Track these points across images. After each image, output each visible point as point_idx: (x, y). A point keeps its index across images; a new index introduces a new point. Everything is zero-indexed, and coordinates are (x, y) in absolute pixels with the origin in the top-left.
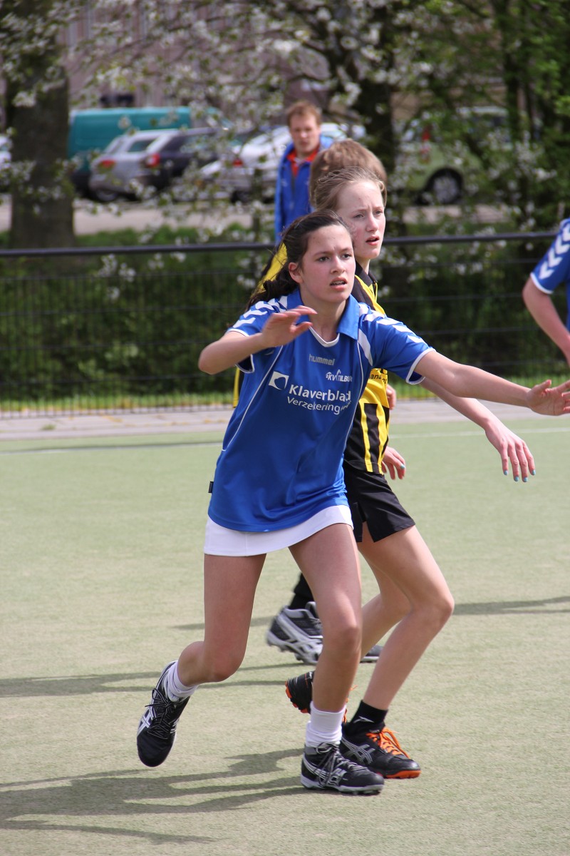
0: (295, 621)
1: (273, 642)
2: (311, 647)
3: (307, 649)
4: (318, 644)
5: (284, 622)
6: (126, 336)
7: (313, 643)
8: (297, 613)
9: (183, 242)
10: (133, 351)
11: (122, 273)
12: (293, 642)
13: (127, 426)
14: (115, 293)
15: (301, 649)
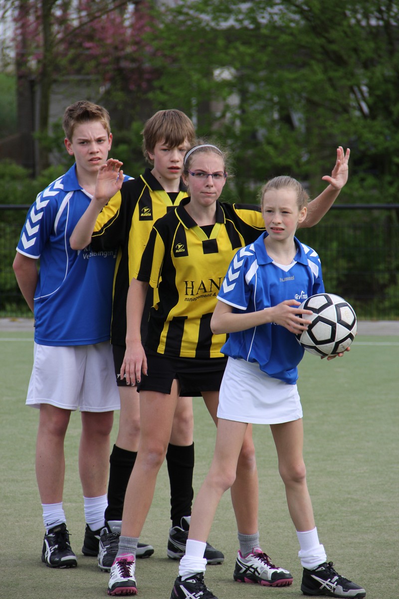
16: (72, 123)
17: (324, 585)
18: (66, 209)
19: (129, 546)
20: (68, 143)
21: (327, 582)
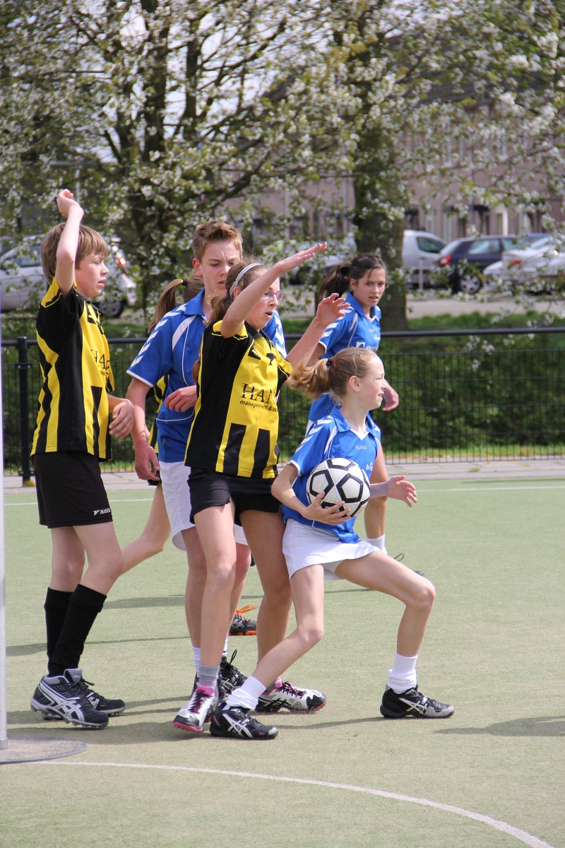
0: (53, 686)
1: (37, 708)
2: (69, 708)
3: (65, 709)
4: (75, 704)
5: (44, 688)
6: (488, 399)
7: (71, 704)
8: (55, 679)
9: (533, 324)
10: (493, 411)
11: (484, 347)
12: (53, 705)
13: (537, 470)
14: (476, 365)
15: (61, 710)
16: (204, 242)
17: (413, 707)
18: (183, 335)
19: (208, 675)
20: (196, 264)
21: (418, 704)
